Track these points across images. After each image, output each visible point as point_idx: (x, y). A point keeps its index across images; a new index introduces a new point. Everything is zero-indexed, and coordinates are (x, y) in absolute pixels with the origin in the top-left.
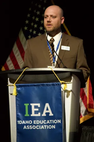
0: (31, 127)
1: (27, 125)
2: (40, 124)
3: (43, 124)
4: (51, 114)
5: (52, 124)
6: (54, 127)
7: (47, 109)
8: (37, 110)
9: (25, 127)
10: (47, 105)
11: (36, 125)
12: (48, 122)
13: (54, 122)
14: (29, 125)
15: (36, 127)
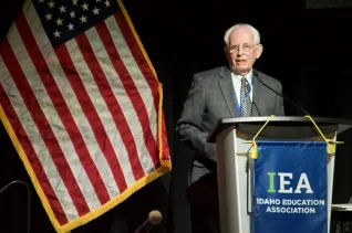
0: (278, 210)
1: (271, 206)
2: (292, 206)
3: (297, 206)
4: (310, 191)
5: (310, 206)
6: (313, 210)
7: (304, 183)
8: (288, 183)
9: (269, 210)
10: (304, 176)
11: (286, 207)
12: (304, 202)
13: (313, 202)
14: (276, 206)
15: (286, 210)
